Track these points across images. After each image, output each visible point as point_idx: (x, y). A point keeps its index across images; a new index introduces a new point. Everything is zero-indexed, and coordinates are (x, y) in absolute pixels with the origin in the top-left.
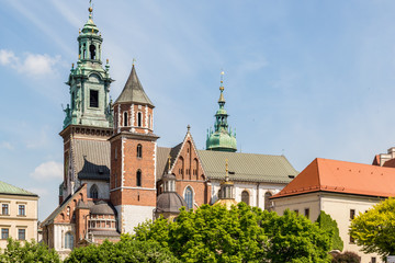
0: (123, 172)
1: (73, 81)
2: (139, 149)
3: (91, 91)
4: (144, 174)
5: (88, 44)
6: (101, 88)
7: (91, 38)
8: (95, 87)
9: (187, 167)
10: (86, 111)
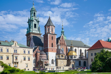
0: (49, 43)
1: (29, 22)
2: (52, 38)
3: (35, 24)
4: (53, 44)
5: (33, 12)
6: (37, 23)
7: (34, 11)
8: (35, 23)
9: (62, 43)
10: (33, 29)
